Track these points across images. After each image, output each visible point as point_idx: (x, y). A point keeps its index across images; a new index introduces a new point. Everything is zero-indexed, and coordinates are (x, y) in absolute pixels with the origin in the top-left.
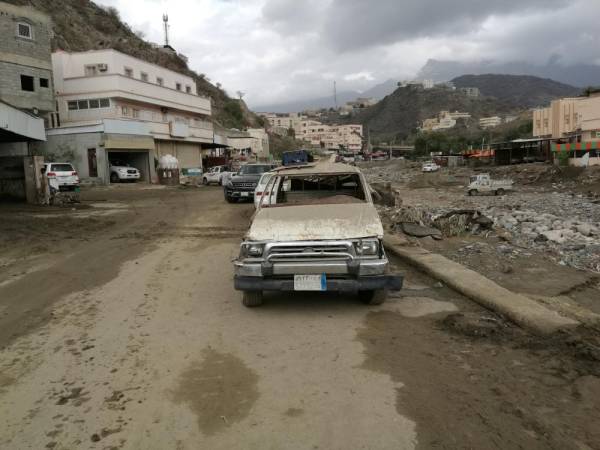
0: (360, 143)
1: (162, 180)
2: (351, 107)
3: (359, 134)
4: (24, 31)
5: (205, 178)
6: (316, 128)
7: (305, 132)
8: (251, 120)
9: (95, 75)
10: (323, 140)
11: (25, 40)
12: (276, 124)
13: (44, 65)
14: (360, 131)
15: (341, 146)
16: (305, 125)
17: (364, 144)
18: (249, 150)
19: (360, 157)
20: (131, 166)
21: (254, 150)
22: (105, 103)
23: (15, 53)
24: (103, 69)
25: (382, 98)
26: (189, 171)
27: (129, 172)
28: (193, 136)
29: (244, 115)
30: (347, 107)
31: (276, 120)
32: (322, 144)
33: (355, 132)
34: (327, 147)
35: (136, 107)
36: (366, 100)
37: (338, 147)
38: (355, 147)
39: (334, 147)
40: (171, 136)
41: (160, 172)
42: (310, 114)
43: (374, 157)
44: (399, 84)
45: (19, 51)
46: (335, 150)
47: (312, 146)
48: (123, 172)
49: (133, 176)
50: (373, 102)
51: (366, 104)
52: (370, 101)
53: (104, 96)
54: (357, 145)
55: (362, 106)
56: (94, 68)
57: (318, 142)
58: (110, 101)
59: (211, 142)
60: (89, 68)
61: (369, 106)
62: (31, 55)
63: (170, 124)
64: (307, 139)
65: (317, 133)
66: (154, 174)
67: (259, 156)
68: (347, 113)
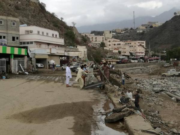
0: (144, 51)
1: (50, 68)
2: (144, 28)
3: (143, 46)
4: (14, 24)
5: (62, 68)
6: (116, 43)
7: (110, 45)
8: (79, 39)
9: (28, 34)
10: (120, 50)
11: (14, 26)
12: (94, 40)
13: (18, 33)
14: (144, 45)
15: (131, 53)
16: (110, 41)
17: (147, 52)
18: (78, 57)
19: (141, 60)
20: (41, 63)
21: (80, 57)
22: (32, 43)
23: (11, 30)
24: (31, 32)
25: (164, 22)
26: (56, 65)
27: (41, 65)
28: (58, 53)
29: (76, 36)
30: (141, 27)
31: (94, 37)
32: (120, 52)
33: (141, 45)
34: (122, 54)
35: (40, 44)
36: (154, 23)
37: (129, 54)
38: (141, 54)
39: (126, 54)
40: (51, 53)
41: (49, 65)
42: (117, 31)
43: (150, 60)
44: (175, 13)
45: (12, 30)
46: (126, 56)
47: (114, 53)
48: (39, 65)
49: (42, 66)
50: (159, 24)
51: (154, 26)
52: (157, 24)
53: (31, 41)
54: (142, 53)
55: (151, 27)
56: (28, 31)
57: (117, 51)
58: (33, 42)
59: (63, 55)
60: (26, 31)
61: (155, 28)
62: (15, 31)
63: (51, 49)
64: (111, 50)
65: (116, 46)
66: (48, 66)
67: (82, 59)
68: (141, 31)
